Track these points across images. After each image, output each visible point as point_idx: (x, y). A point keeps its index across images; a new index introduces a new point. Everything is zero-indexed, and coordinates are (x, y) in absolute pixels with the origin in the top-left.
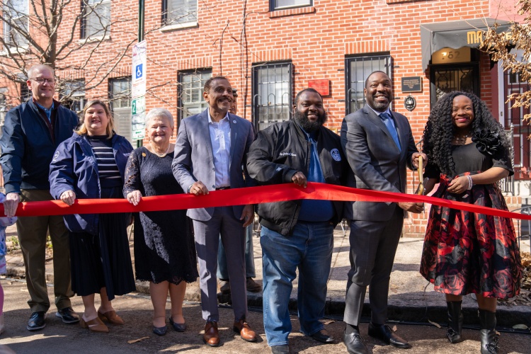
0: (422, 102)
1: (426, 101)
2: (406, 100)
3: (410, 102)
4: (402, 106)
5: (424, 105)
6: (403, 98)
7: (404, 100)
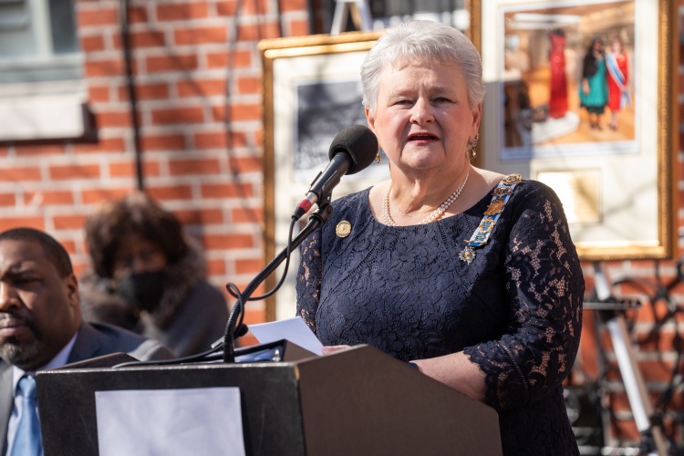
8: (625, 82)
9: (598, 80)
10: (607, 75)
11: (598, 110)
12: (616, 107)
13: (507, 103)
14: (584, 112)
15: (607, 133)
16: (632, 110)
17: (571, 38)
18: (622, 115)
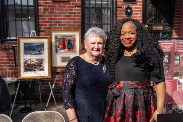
0: (137, 11)
1: (139, 11)
2: (127, 9)
3: (129, 11)
4: (123, 14)
5: (138, 14)
6: (124, 7)
7: (124, 9)
8: (74, 45)
9: (70, 45)
10: (71, 44)
11: (70, 49)
12: (73, 48)
13: (56, 47)
14: (68, 49)
15: (72, 52)
16: (75, 49)
17: (66, 40)
18: (74, 50)
